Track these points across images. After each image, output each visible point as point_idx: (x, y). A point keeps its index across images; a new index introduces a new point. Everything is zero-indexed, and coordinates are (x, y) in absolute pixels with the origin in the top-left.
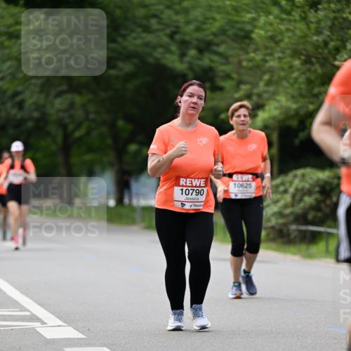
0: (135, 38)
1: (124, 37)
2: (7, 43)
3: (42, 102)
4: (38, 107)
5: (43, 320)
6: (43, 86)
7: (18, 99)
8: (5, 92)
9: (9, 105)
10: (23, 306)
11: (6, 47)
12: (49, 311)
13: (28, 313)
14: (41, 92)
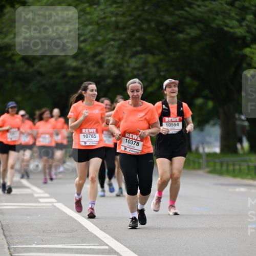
0: (199, 6)
1: (190, 5)
2: (88, 10)
3: (119, 61)
4: (116, 66)
5: (120, 253)
6: (119, 48)
7: (98, 59)
8: (86, 53)
9: (90, 63)
10: (103, 241)
11: (88, 13)
12: (125, 246)
13: (107, 247)
14: (118, 53)
